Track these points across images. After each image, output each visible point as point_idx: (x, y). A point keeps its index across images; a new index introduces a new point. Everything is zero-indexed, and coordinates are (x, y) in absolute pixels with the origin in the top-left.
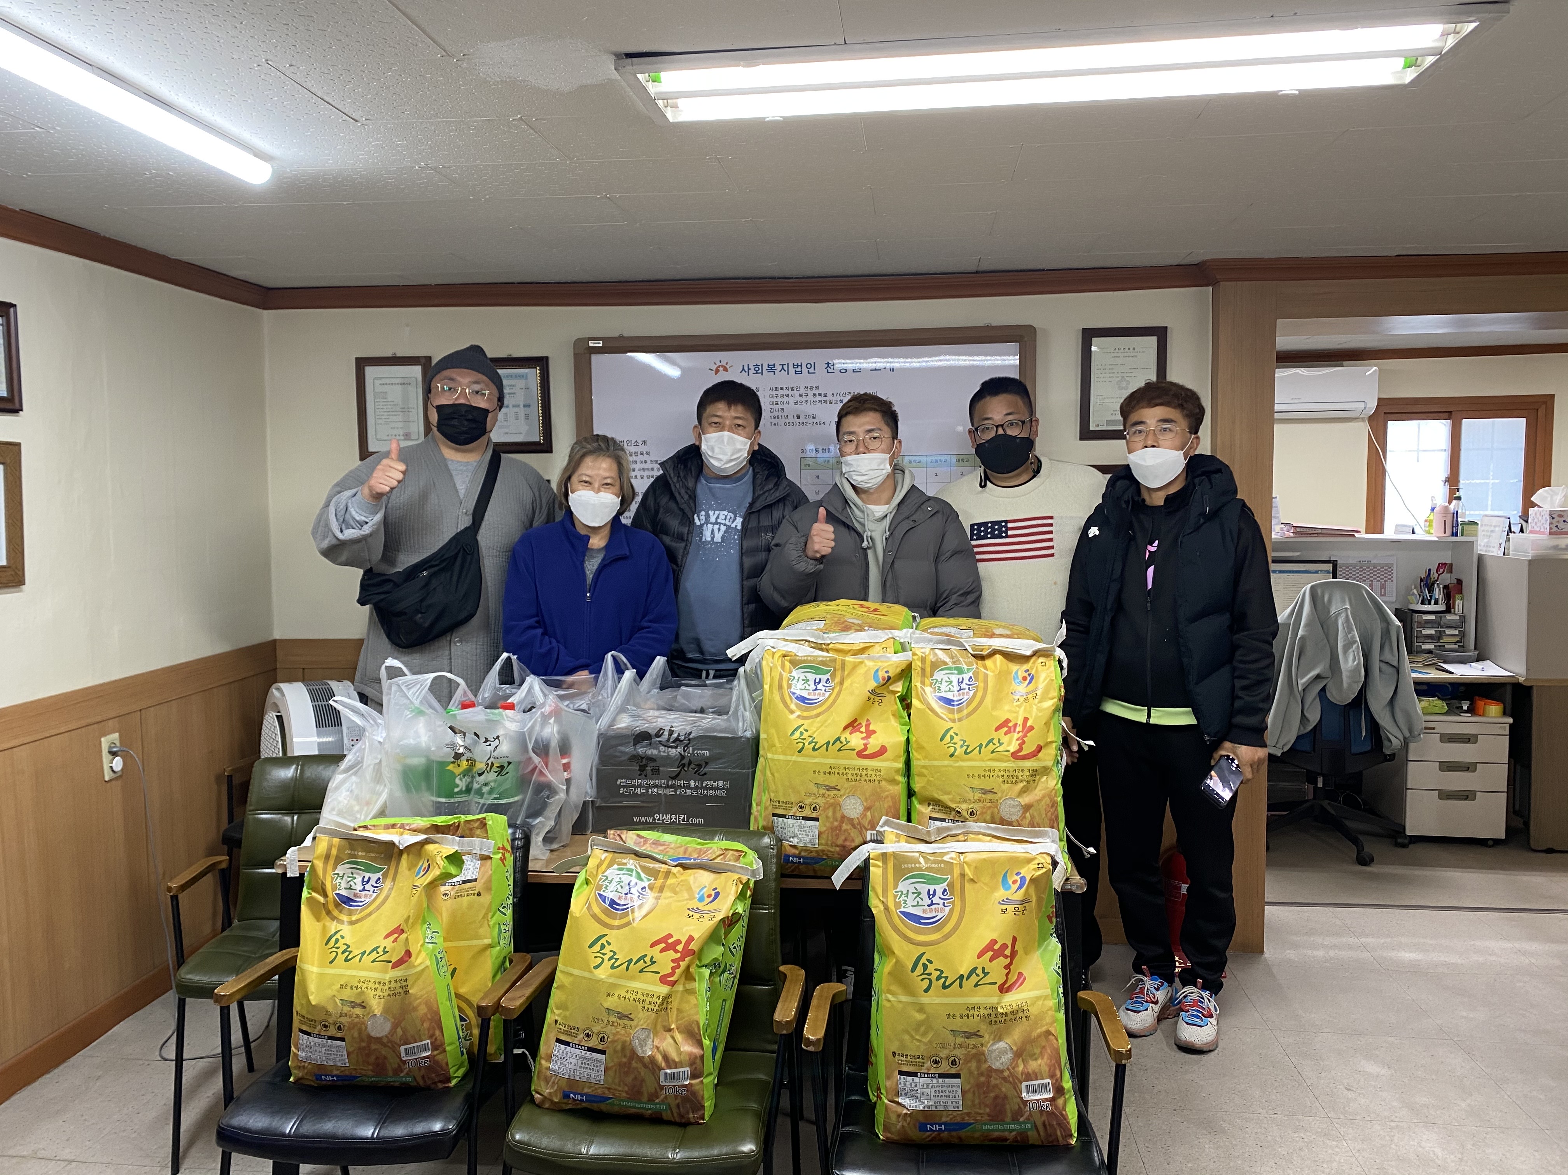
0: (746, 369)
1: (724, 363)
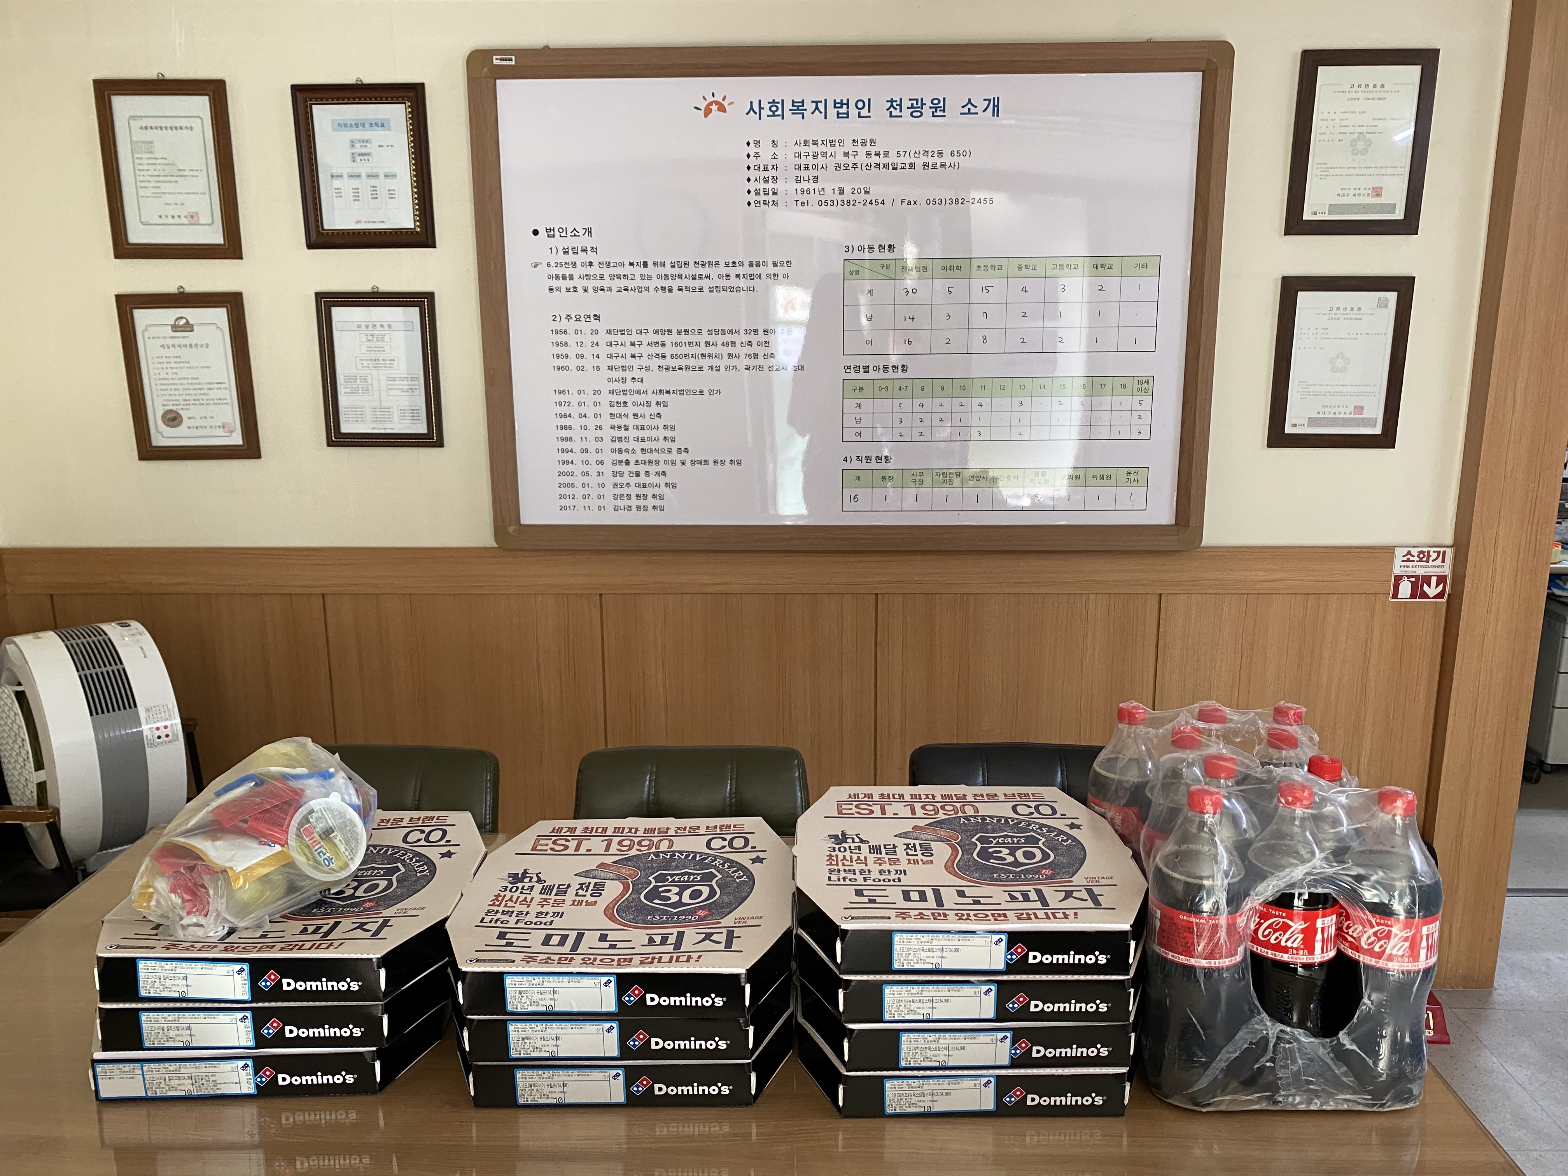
0: (757, 111)
1: (718, 97)
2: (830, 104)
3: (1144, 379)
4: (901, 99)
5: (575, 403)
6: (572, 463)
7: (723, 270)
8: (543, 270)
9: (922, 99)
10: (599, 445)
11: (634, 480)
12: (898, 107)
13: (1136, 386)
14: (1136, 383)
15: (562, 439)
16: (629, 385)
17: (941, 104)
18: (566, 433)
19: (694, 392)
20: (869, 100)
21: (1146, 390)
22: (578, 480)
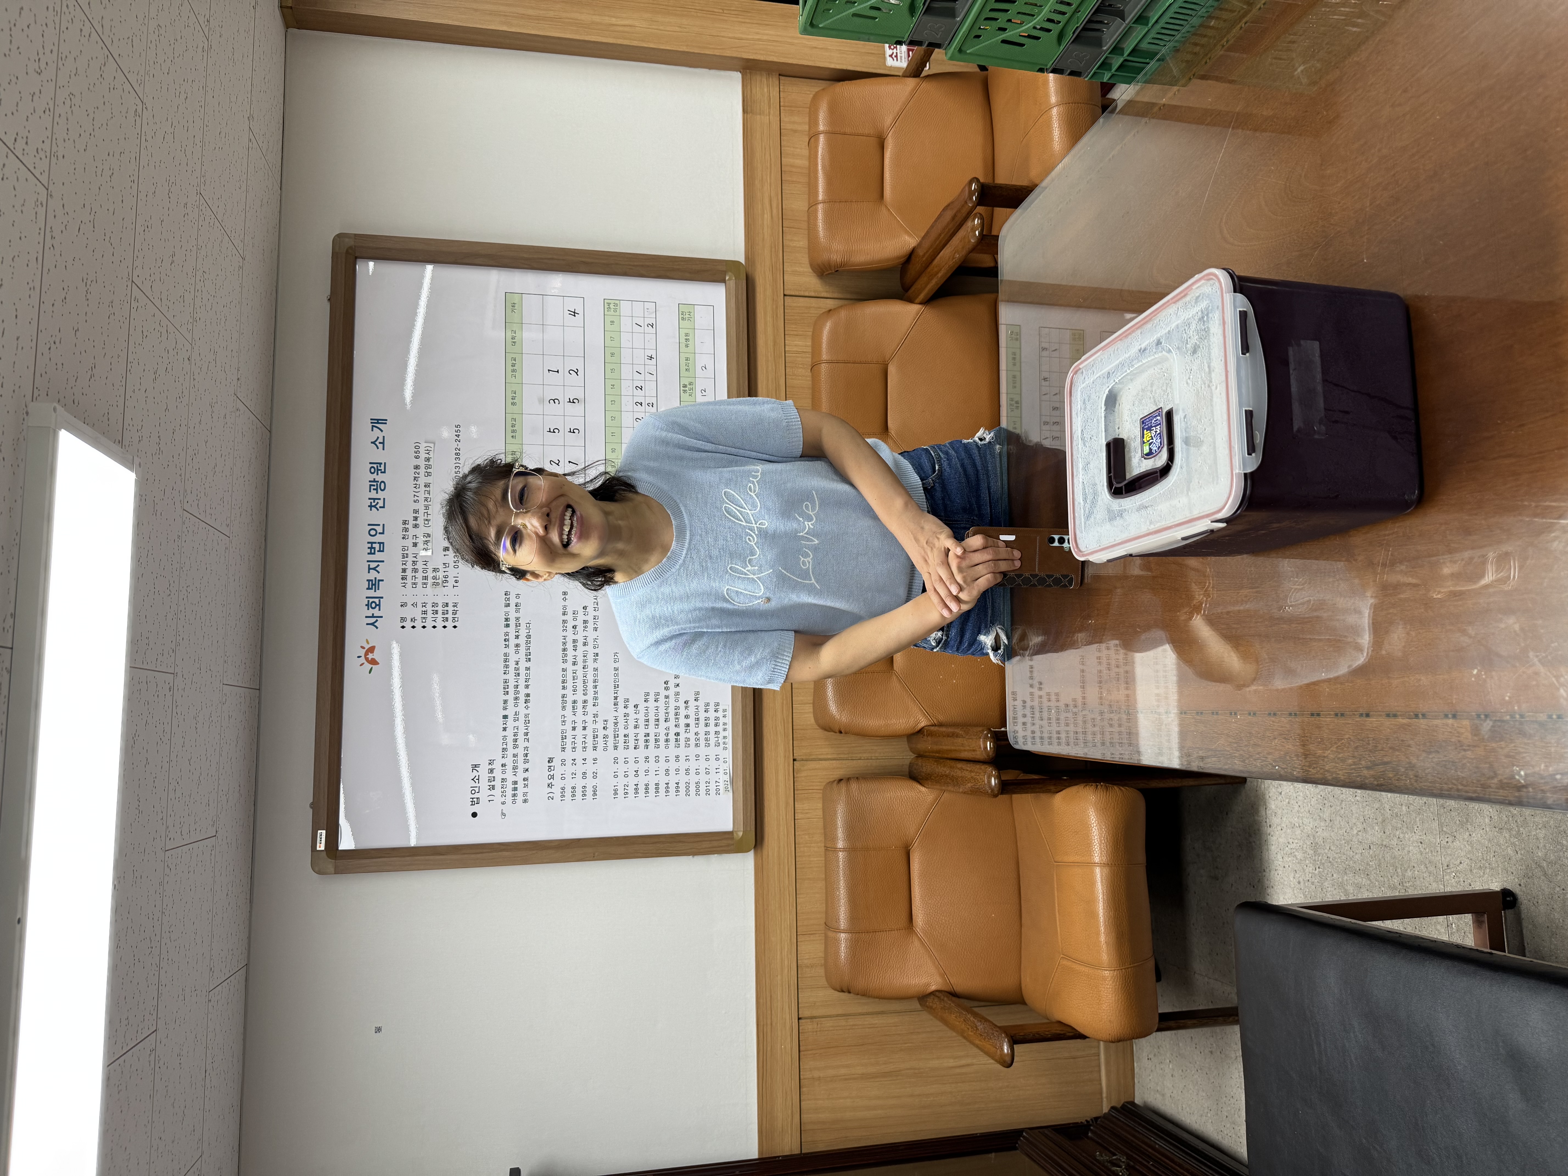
0: (375, 619)
1: (362, 652)
2: (372, 557)
3: (606, 306)
4: (370, 499)
5: (625, 781)
6: (677, 783)
7: (512, 650)
8: (508, 808)
9: (370, 481)
10: (662, 759)
11: (692, 728)
12: (376, 501)
13: (612, 313)
14: (609, 313)
15: (657, 792)
16: (610, 732)
17: (375, 466)
18: (652, 788)
19: (616, 675)
20: (369, 525)
21: (616, 305)
22: (693, 778)
